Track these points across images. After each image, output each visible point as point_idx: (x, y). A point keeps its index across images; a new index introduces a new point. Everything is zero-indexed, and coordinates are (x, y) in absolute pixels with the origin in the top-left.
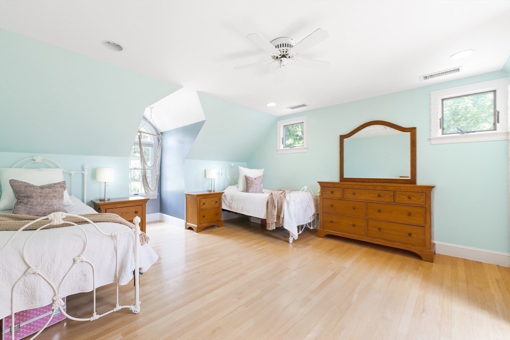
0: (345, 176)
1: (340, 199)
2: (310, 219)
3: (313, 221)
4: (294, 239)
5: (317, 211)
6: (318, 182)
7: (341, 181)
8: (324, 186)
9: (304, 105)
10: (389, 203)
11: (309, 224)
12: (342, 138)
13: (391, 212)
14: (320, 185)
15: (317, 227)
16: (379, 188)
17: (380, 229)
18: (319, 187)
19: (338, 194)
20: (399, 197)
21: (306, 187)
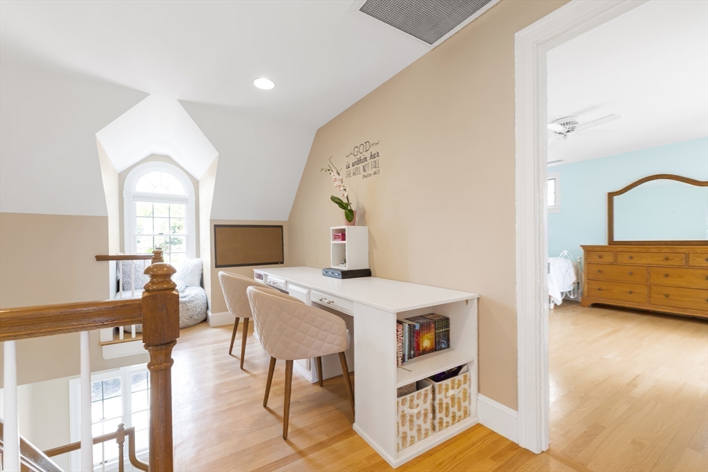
0: (616, 239)
1: (611, 264)
2: (569, 288)
3: (574, 290)
4: (555, 305)
5: (578, 279)
6: (581, 246)
7: (609, 244)
8: (588, 250)
9: (560, 161)
10: (680, 267)
11: (570, 292)
12: (611, 196)
13: (681, 277)
14: (584, 249)
15: (578, 298)
16: (666, 250)
17: (667, 296)
18: (582, 251)
19: (608, 258)
20: (693, 260)
21: (565, 252)
